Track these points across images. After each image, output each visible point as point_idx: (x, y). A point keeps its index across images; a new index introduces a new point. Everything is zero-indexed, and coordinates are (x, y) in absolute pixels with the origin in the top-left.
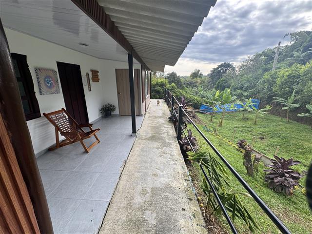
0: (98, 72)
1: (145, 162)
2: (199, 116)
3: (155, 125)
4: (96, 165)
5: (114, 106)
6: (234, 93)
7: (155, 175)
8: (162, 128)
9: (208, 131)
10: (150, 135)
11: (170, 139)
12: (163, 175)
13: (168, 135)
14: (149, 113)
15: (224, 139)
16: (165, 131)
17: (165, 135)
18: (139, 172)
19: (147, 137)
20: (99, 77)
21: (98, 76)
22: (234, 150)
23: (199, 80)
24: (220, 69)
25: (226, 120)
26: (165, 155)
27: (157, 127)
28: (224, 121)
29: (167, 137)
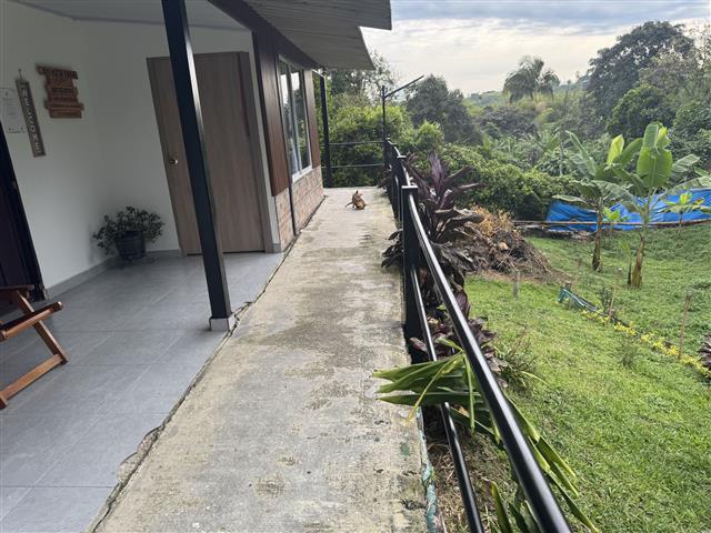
0: (74, 75)
1: (242, 434)
2: (543, 248)
3: (321, 285)
4: (23, 455)
5: (154, 217)
6: (690, 145)
7: (270, 488)
8: (349, 294)
9: (576, 307)
10: (291, 324)
11: (372, 334)
12: (307, 486)
13: (368, 319)
14: (310, 240)
15: (645, 337)
16: (358, 303)
17: (355, 322)
18: (201, 478)
19: (275, 332)
20: (81, 98)
21: (73, 91)
22: (691, 380)
23: (540, 101)
24: (629, 50)
25: (658, 258)
26: (337, 401)
27: (332, 290)
28: (649, 265)
29: (362, 328)
